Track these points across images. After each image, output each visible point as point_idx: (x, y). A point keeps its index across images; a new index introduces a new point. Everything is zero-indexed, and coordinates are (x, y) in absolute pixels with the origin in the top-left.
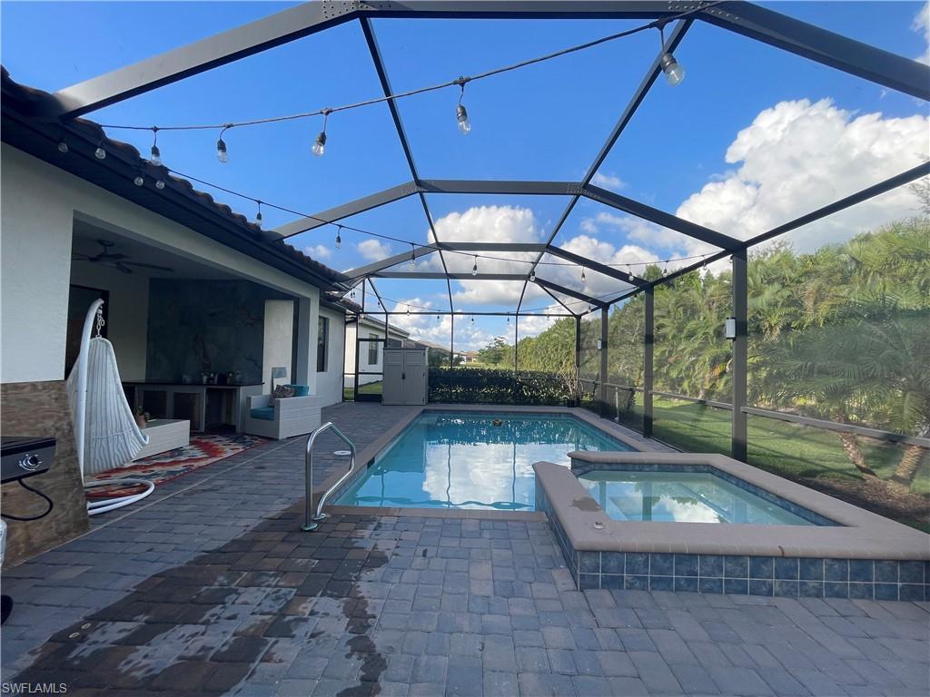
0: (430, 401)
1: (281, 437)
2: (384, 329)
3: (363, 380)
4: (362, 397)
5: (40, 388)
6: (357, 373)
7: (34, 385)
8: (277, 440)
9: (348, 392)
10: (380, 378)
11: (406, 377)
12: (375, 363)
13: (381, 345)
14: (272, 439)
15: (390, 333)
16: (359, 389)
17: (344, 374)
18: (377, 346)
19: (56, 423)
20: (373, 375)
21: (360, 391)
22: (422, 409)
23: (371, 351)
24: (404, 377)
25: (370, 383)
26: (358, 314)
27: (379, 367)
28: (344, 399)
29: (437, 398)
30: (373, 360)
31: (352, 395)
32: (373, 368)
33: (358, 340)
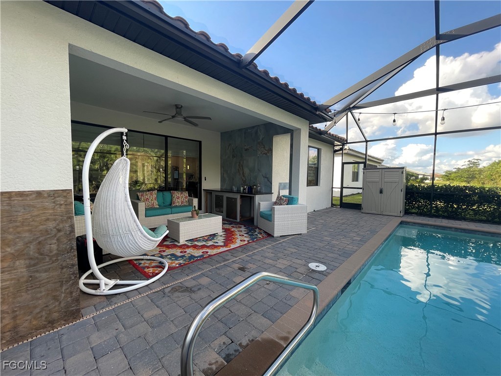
0: (407, 212)
1: (275, 235)
2: (364, 157)
3: (346, 192)
4: (345, 205)
5: (46, 195)
6: (342, 188)
7: (39, 194)
8: (273, 237)
9: (336, 200)
10: (360, 191)
11: (384, 191)
12: (357, 180)
13: (362, 166)
14: (270, 235)
15: (369, 160)
16: (343, 198)
17: (332, 188)
18: (358, 167)
19: (58, 225)
20: (354, 189)
21: (345, 200)
22: (400, 220)
23: (354, 173)
24: (381, 192)
25: (353, 194)
26: (343, 145)
27: (359, 184)
28: (333, 205)
29: (414, 211)
30: (355, 177)
31: (339, 203)
32: (355, 184)
33: (343, 164)
